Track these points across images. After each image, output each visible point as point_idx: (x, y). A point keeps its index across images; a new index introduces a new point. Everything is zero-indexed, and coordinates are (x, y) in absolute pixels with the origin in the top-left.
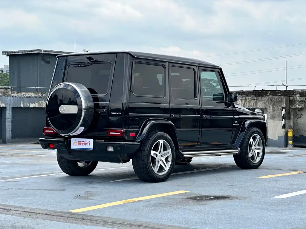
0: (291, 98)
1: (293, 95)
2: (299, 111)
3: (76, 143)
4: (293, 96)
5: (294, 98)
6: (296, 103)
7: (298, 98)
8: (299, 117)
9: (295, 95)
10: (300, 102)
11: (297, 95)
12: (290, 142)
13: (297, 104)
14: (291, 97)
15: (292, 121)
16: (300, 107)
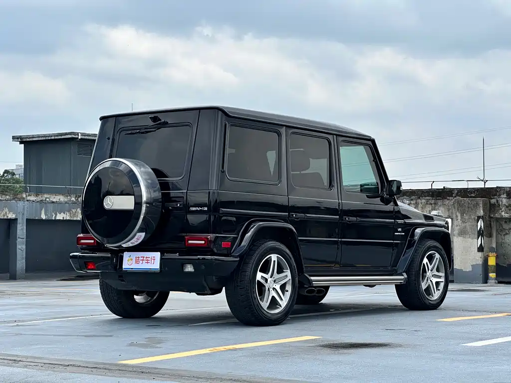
0: (493, 201)
1: (496, 195)
2: (506, 222)
3: (132, 260)
4: (496, 197)
5: (497, 201)
6: (501, 209)
7: (504, 201)
8: (507, 234)
9: (500, 195)
10: (507, 207)
11: (502, 196)
12: (492, 275)
13: (502, 212)
14: (492, 199)
15: (494, 240)
16: (507, 216)
